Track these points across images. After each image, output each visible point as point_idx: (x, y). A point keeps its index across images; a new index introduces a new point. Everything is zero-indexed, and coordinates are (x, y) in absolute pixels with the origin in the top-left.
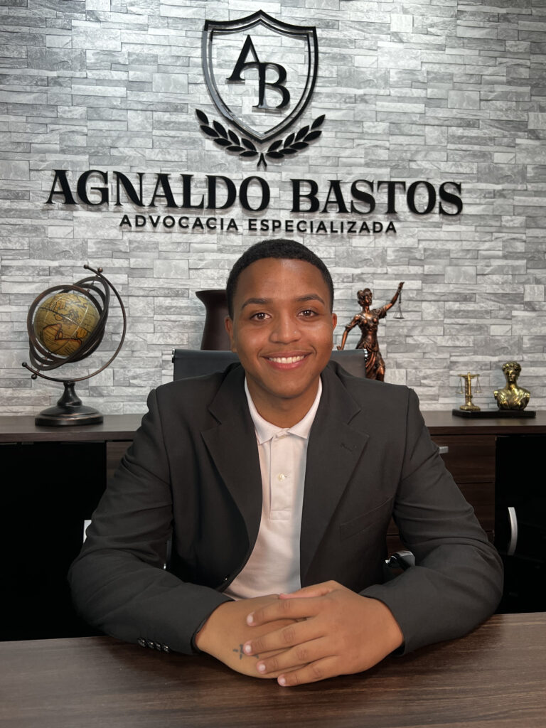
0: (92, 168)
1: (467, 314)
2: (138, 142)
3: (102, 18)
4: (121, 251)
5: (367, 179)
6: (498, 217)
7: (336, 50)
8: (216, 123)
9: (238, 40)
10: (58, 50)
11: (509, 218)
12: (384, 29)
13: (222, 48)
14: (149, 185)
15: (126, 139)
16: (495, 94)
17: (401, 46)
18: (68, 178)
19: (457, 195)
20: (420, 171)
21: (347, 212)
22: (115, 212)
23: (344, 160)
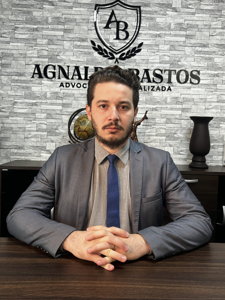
0: (50, 64)
2: (68, 53)
3: (55, 4)
4: (60, 97)
5: (160, 69)
6: (215, 85)
7: (149, 15)
8: (98, 46)
9: (108, 12)
10: (38, 17)
11: (220, 85)
12: (169, 6)
13: (102, 15)
14: (71, 71)
15: (63, 52)
16: (216, 33)
17: (176, 13)
18: (40, 68)
19: (198, 75)
20: (182, 66)
22: (58, 81)
23: (151, 61)
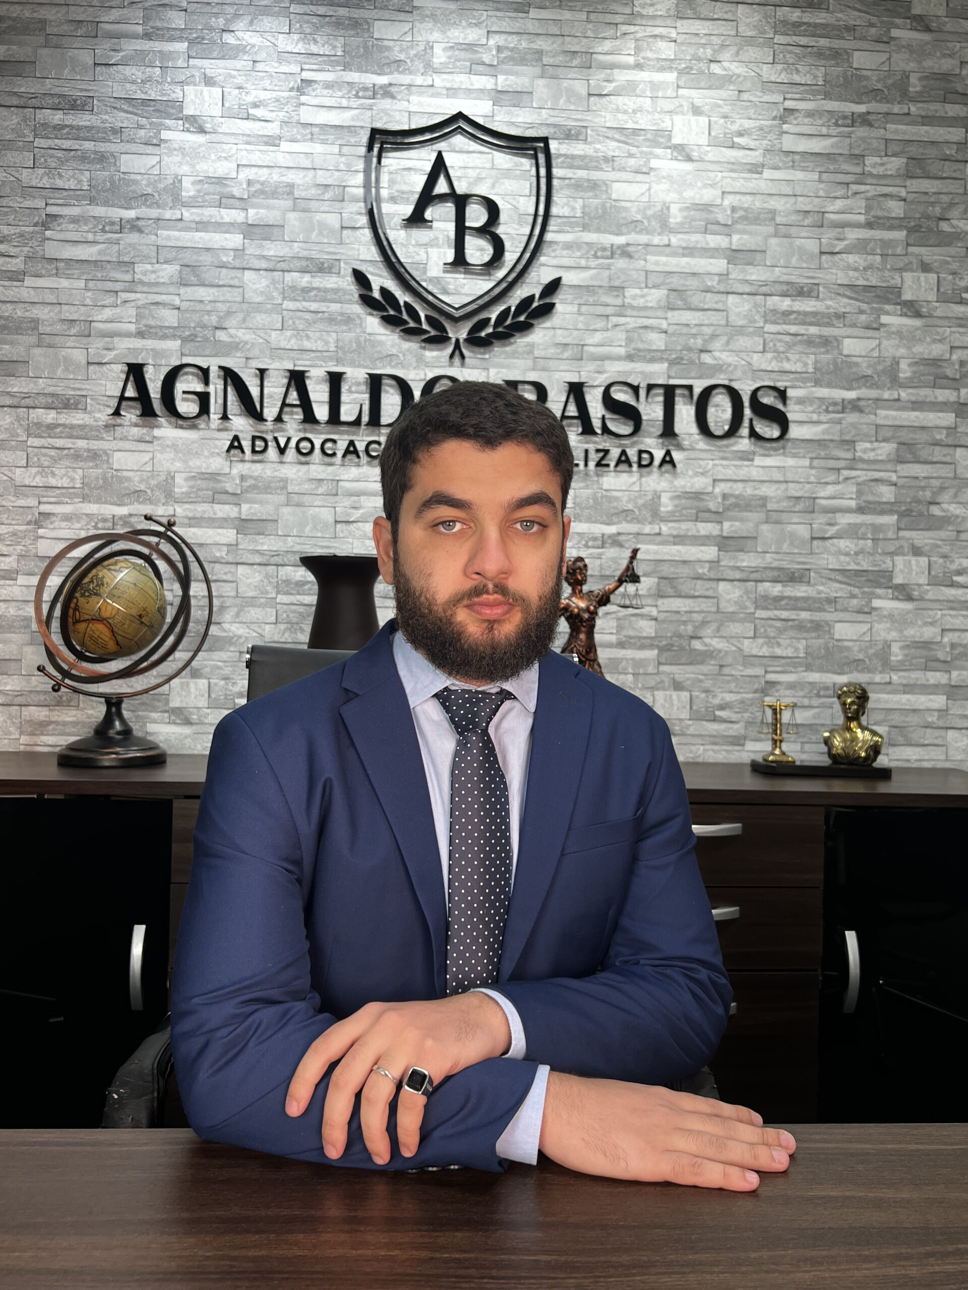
0: (186, 360)
1: (796, 604)
2: (260, 319)
3: (208, 127)
4: (227, 493)
5: (629, 381)
6: (850, 444)
7: (581, 174)
8: (384, 291)
9: (423, 159)
10: (139, 177)
11: (868, 445)
12: (661, 140)
13: (396, 172)
14: (275, 387)
15: (240, 316)
16: (846, 242)
17: (688, 166)
18: (147, 376)
19: (780, 406)
20: (719, 368)
21: (595, 433)
22: (219, 430)
23: (592, 349)
